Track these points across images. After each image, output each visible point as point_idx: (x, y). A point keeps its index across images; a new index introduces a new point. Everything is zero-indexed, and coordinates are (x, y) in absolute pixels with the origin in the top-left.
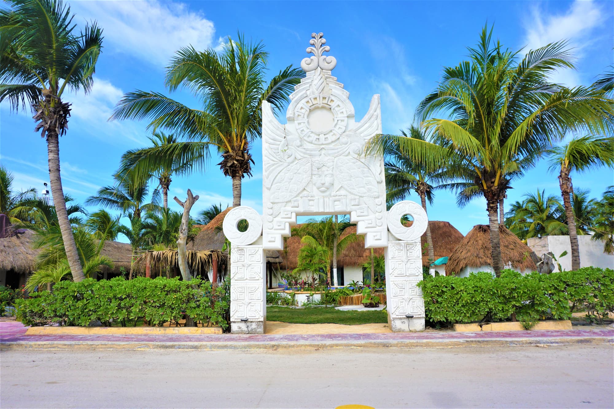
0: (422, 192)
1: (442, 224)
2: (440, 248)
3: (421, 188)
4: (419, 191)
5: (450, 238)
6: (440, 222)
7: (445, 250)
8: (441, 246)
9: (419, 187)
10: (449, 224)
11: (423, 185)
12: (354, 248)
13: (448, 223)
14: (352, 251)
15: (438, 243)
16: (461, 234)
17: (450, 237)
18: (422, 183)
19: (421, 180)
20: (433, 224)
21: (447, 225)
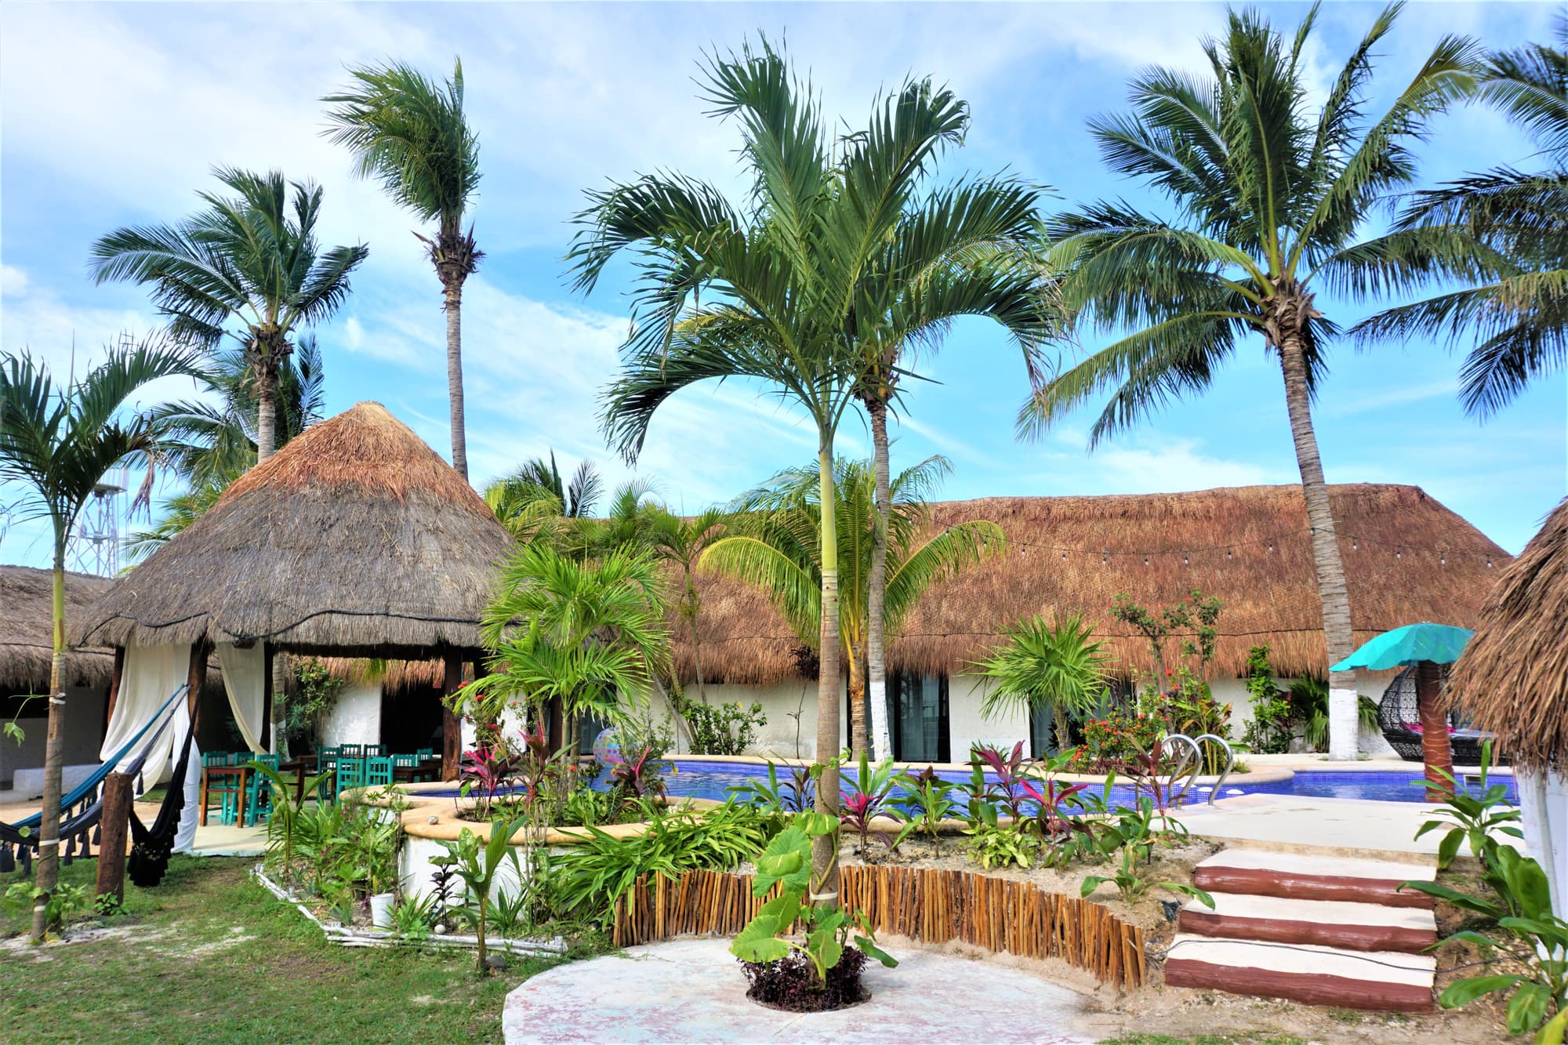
0: (1283, 328)
1: (1385, 499)
2: (1381, 595)
3: (1281, 310)
4: (1269, 325)
5: (1427, 554)
6: (1376, 486)
7: (1407, 605)
8: (1387, 587)
9: (1270, 304)
10: (1422, 496)
11: (1291, 293)
12: (992, 596)
13: (1418, 490)
14: (984, 610)
15: (1369, 575)
16: (1483, 537)
17: (1430, 548)
18: (1282, 285)
19: (1276, 273)
20: (1344, 496)
21: (1414, 500)
